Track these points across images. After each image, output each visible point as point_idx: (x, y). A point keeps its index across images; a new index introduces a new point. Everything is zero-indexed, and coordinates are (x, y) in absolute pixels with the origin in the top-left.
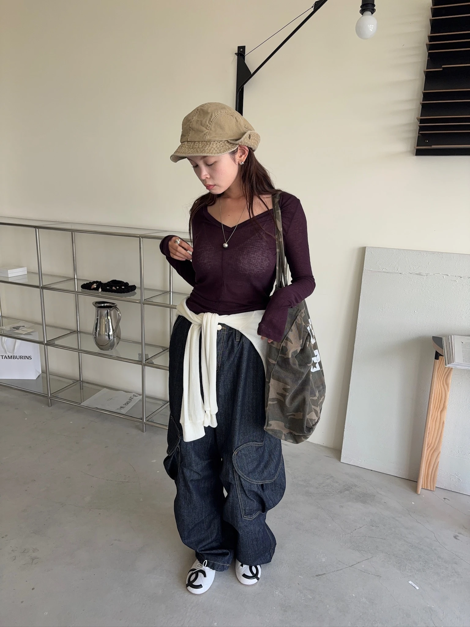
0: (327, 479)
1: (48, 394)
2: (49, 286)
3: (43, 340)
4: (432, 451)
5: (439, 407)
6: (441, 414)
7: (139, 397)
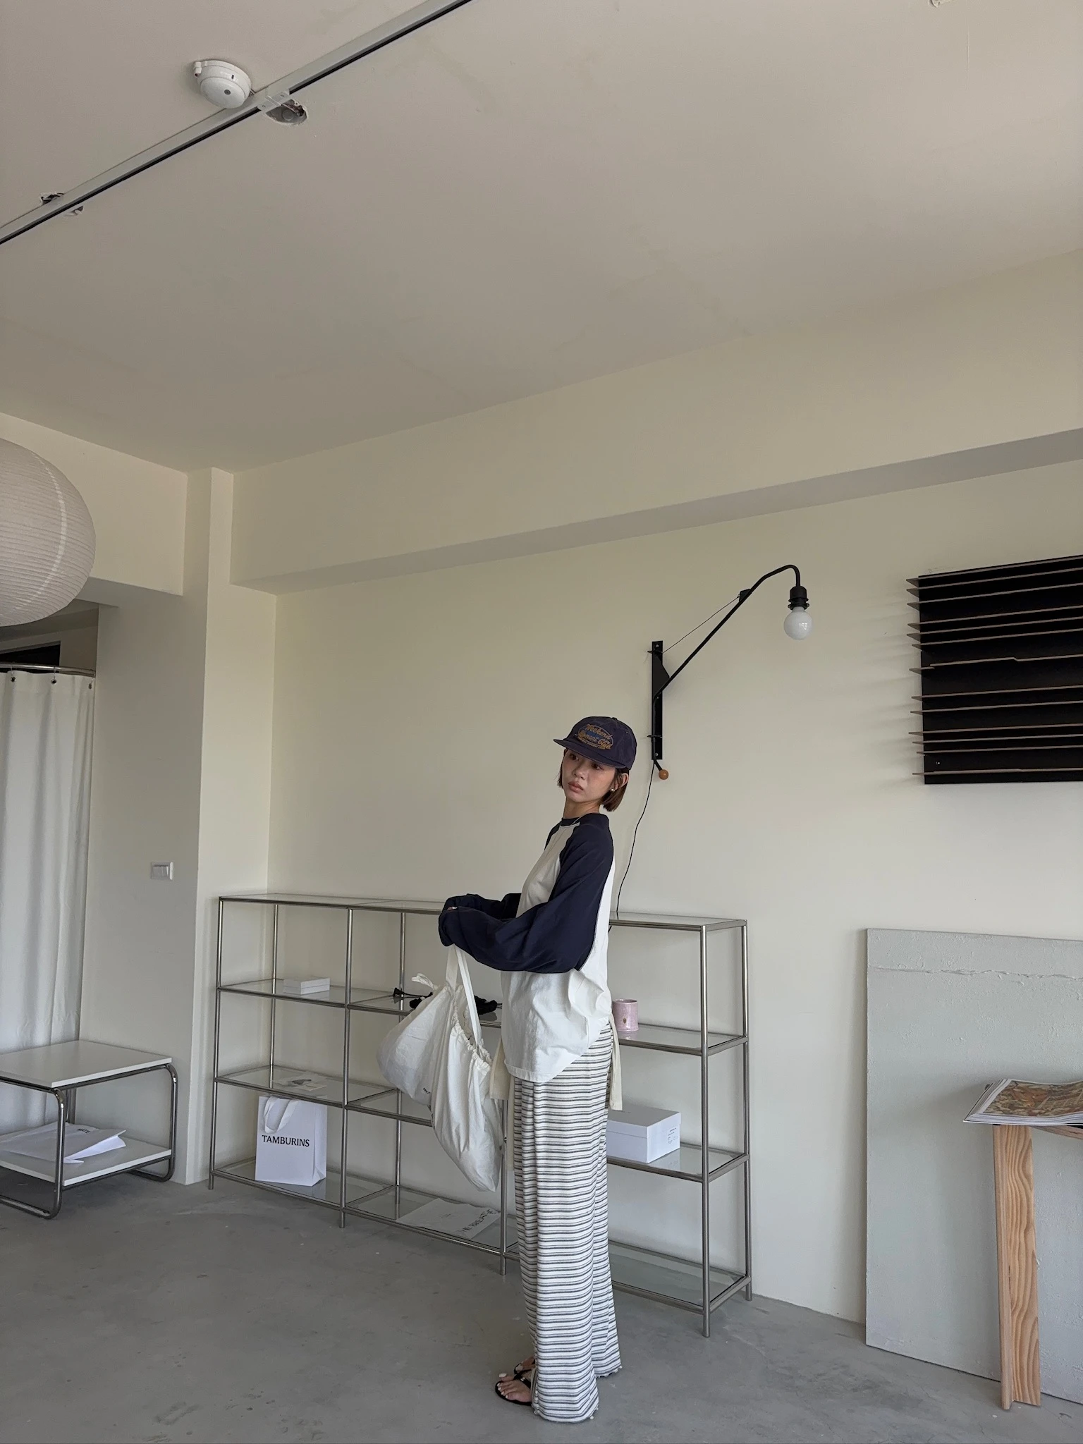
0: (834, 1369)
1: (341, 1204)
2: (361, 1003)
3: (342, 1100)
4: (1022, 1318)
5: (1021, 1222)
6: (1025, 1237)
7: (495, 1214)
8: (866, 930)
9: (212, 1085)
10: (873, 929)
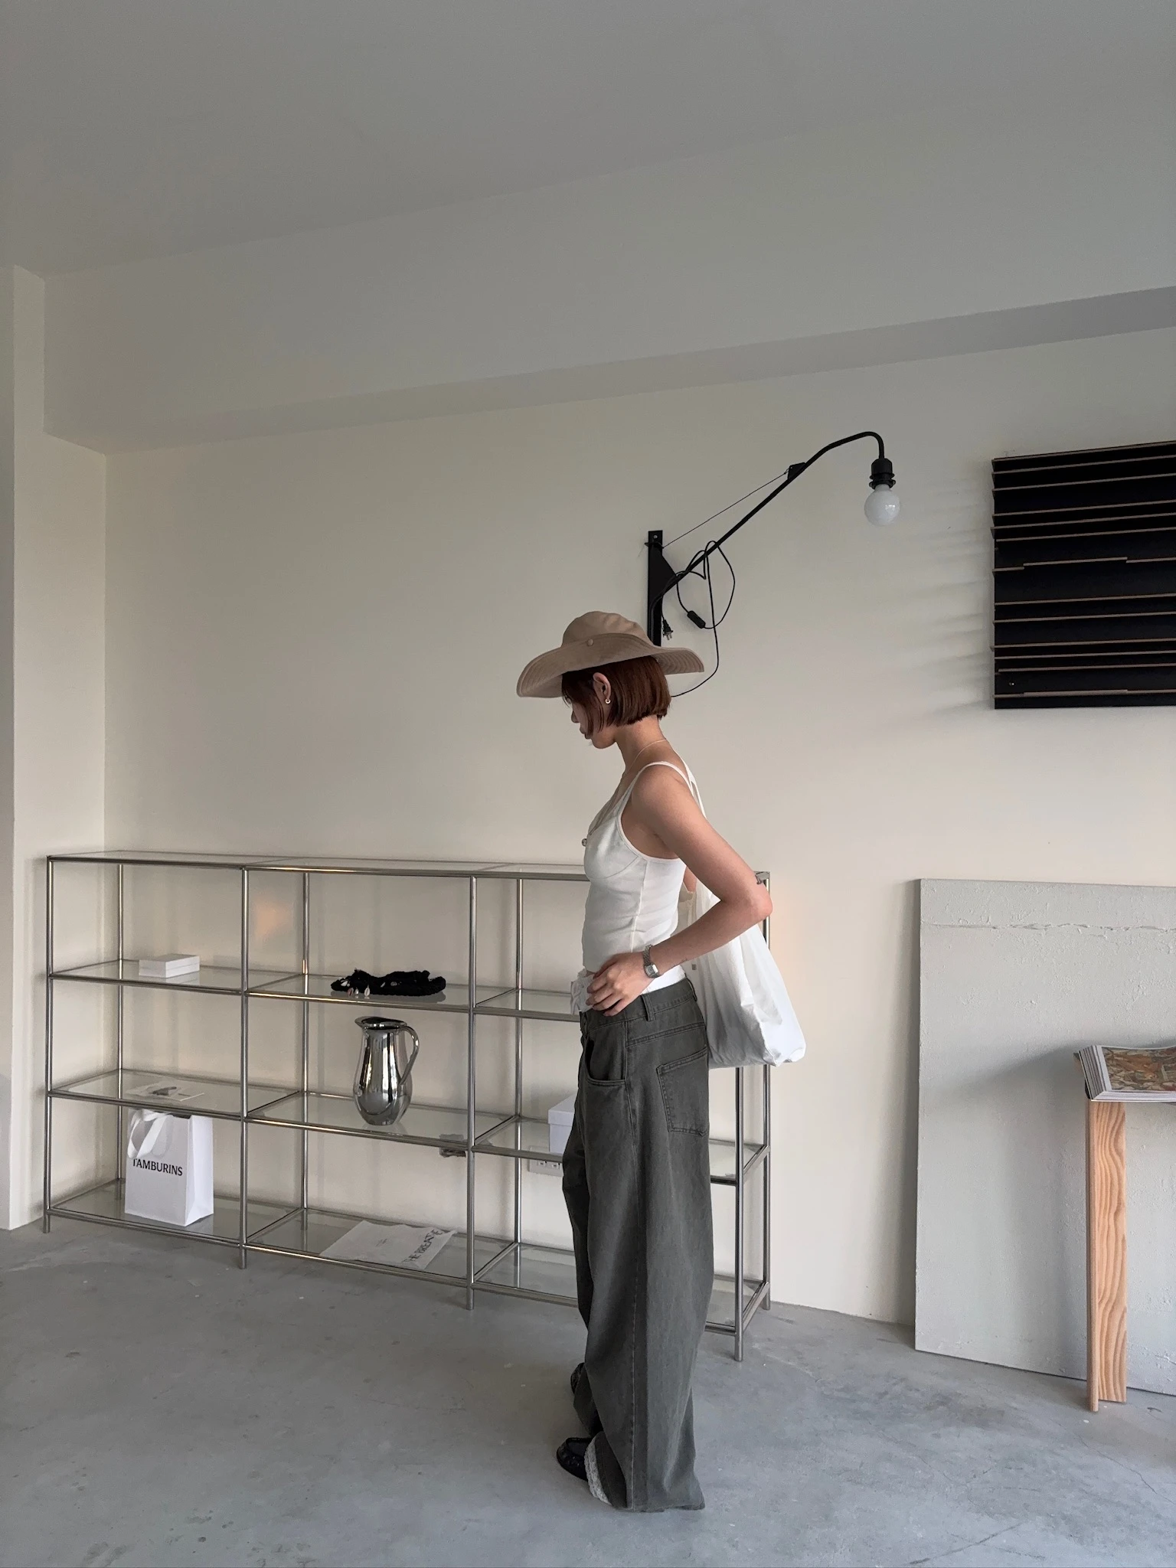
1: (241, 1239)
3: (239, 1110)
4: (1109, 1309)
5: (1110, 1205)
6: (1115, 1220)
7: (445, 1235)
8: (919, 881)
9: (44, 1102)
10: (929, 879)
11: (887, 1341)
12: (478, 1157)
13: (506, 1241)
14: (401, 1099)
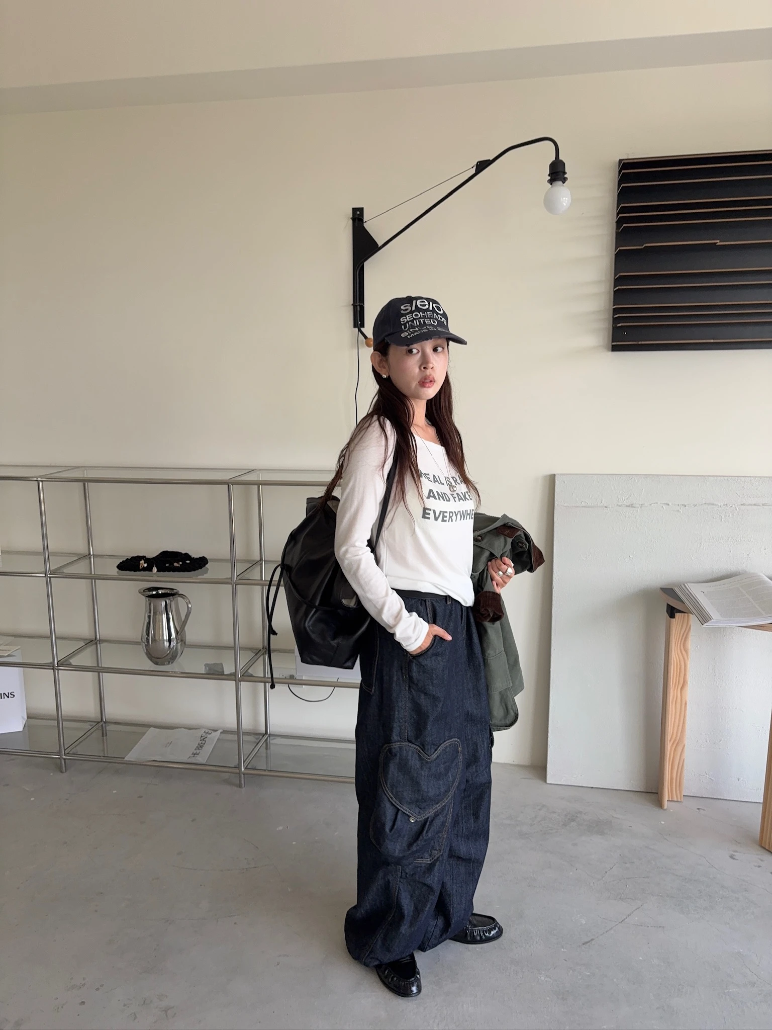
1: (60, 752)
2: (60, 569)
6: (681, 695)
7: (214, 734)
8: (554, 475)
10: (561, 474)
11: (527, 778)
12: (243, 685)
13: (260, 734)
14: (179, 645)
